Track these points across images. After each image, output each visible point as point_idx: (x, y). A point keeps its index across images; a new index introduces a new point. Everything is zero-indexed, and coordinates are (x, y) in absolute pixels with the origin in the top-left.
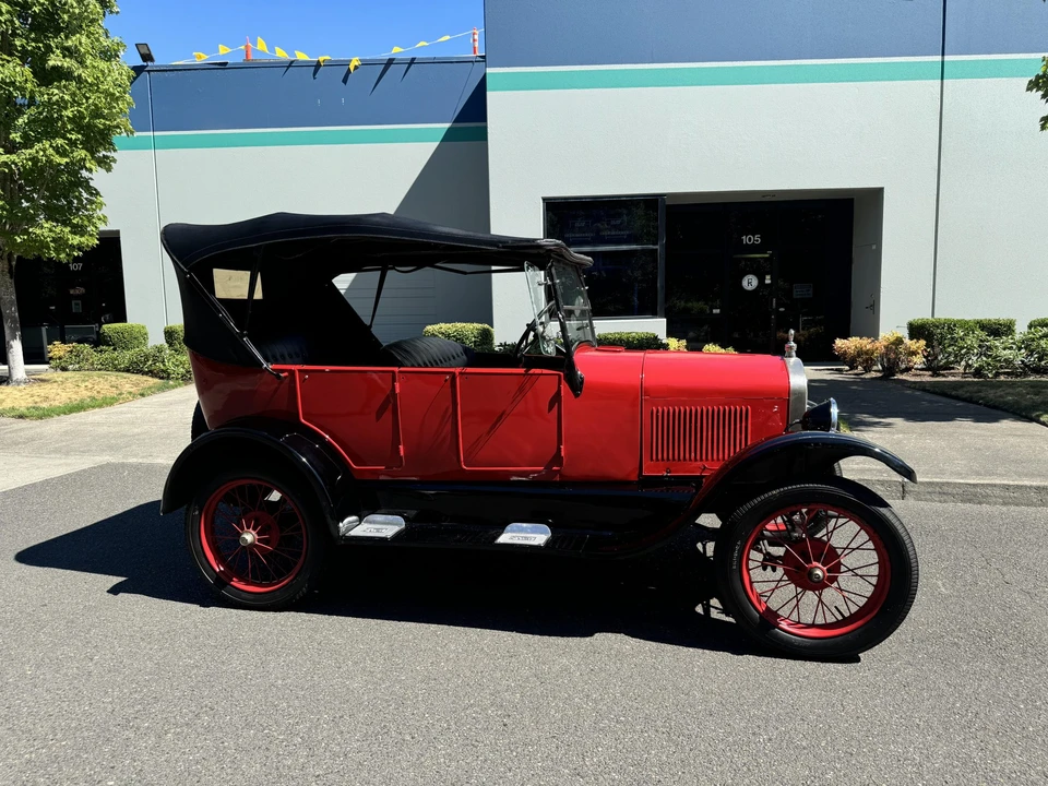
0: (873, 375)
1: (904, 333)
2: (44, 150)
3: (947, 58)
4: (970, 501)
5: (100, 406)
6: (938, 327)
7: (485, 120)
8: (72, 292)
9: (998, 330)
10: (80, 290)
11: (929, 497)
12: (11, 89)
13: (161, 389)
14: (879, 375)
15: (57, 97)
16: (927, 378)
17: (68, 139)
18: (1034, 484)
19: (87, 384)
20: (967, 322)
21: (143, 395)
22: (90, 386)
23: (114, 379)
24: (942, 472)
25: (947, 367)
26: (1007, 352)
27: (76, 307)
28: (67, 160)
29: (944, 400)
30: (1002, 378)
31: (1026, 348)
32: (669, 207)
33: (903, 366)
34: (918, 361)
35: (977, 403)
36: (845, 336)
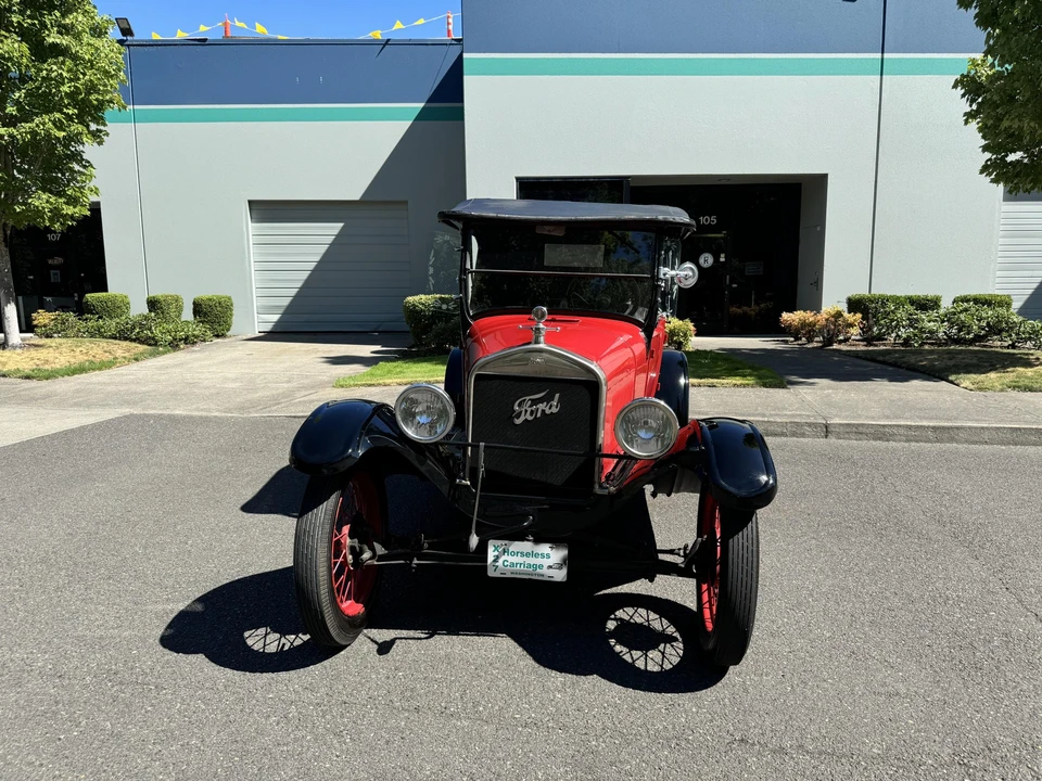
0: (815, 345)
1: (844, 307)
2: (43, 123)
3: (886, 55)
4: (880, 439)
5: (100, 369)
6: (873, 302)
7: (462, 101)
8: (50, 262)
9: (926, 305)
10: (58, 261)
11: (847, 436)
12: (9, 64)
13: (153, 355)
14: (820, 345)
15: (55, 73)
16: (861, 347)
17: (64, 114)
18: (931, 424)
19: (81, 349)
20: (898, 298)
21: (137, 360)
22: (85, 351)
23: (105, 344)
24: (860, 416)
25: (880, 338)
26: (932, 324)
27: (55, 277)
28: (64, 134)
29: (872, 364)
30: (926, 347)
31: (948, 321)
32: (632, 188)
33: (841, 338)
34: (855, 332)
35: (899, 367)
36: (791, 310)
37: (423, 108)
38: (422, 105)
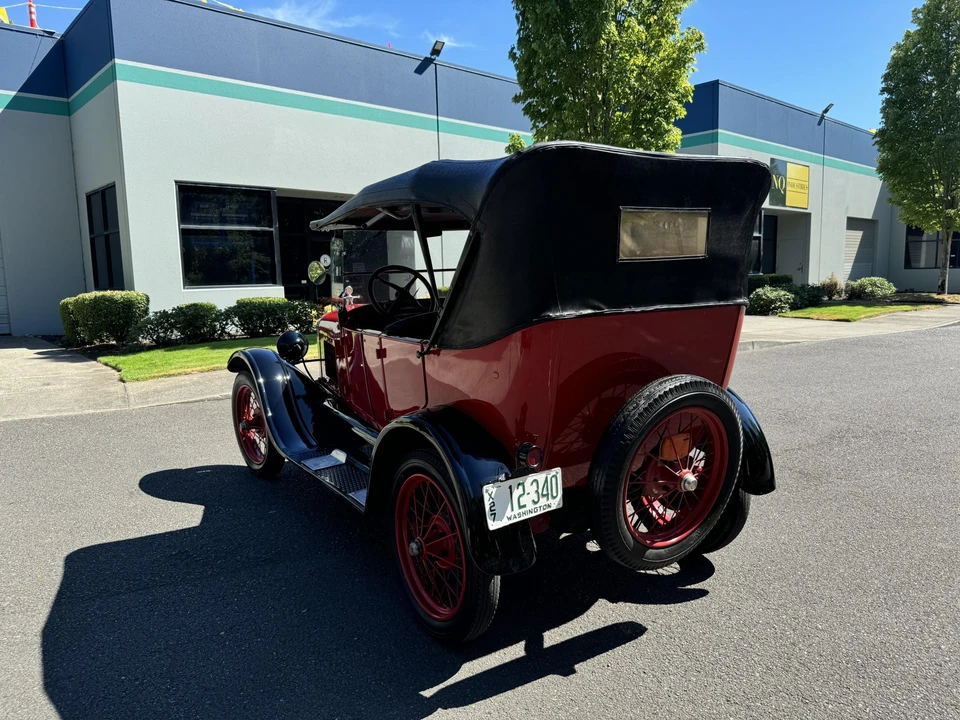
3: (440, 118)
32: (279, 199)
37: (15, 96)
38: (14, 93)
